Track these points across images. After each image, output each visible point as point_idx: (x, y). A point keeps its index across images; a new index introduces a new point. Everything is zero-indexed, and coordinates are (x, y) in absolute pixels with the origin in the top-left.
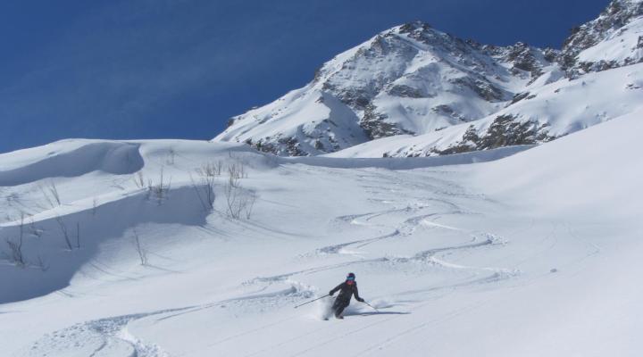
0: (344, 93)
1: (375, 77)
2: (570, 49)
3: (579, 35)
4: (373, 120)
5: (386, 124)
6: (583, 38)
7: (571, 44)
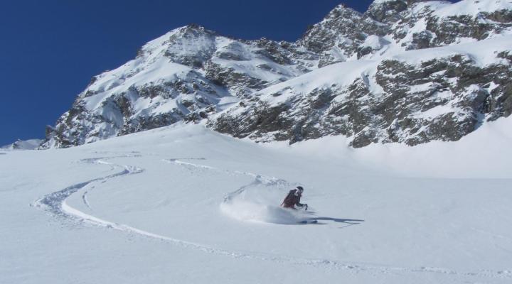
0: (183, 58)
1: (199, 49)
2: (310, 38)
3: (314, 30)
4: (224, 72)
5: (237, 74)
6: (318, 32)
7: (310, 35)
